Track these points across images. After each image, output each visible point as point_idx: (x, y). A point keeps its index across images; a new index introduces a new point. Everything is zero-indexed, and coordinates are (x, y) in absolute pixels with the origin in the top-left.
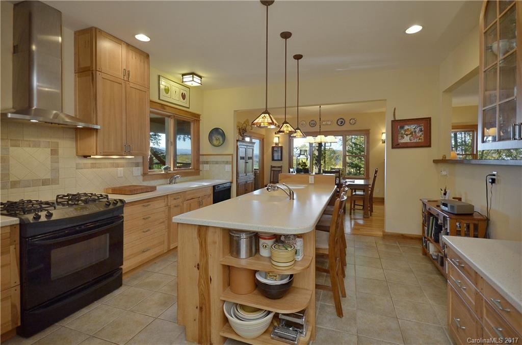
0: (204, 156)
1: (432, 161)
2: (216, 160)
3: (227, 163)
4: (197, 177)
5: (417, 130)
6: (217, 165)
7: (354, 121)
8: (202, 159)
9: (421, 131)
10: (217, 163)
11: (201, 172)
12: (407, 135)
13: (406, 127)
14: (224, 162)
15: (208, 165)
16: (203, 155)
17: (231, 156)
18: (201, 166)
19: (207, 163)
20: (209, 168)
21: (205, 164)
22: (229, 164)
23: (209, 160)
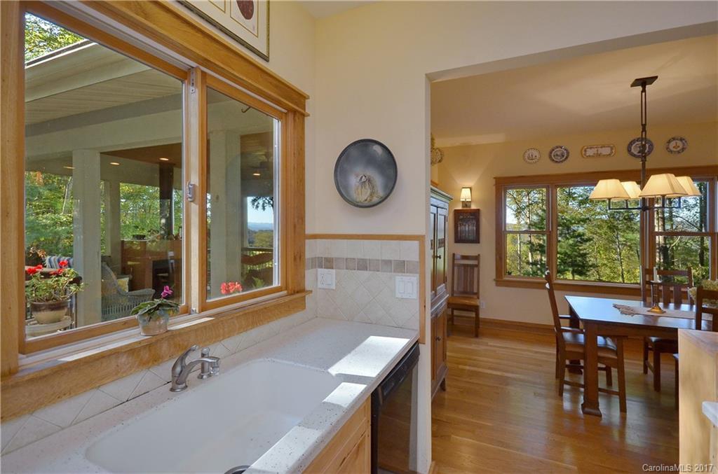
0: (319, 241)
2: (360, 256)
3: (401, 267)
4: (297, 317)
6: (366, 274)
8: (313, 250)
10: (363, 265)
11: (309, 299)
14: (388, 262)
15: (333, 271)
16: (315, 237)
17: (416, 244)
18: (309, 274)
19: (328, 263)
20: (336, 285)
21: (322, 267)
22: (410, 271)
23: (334, 254)
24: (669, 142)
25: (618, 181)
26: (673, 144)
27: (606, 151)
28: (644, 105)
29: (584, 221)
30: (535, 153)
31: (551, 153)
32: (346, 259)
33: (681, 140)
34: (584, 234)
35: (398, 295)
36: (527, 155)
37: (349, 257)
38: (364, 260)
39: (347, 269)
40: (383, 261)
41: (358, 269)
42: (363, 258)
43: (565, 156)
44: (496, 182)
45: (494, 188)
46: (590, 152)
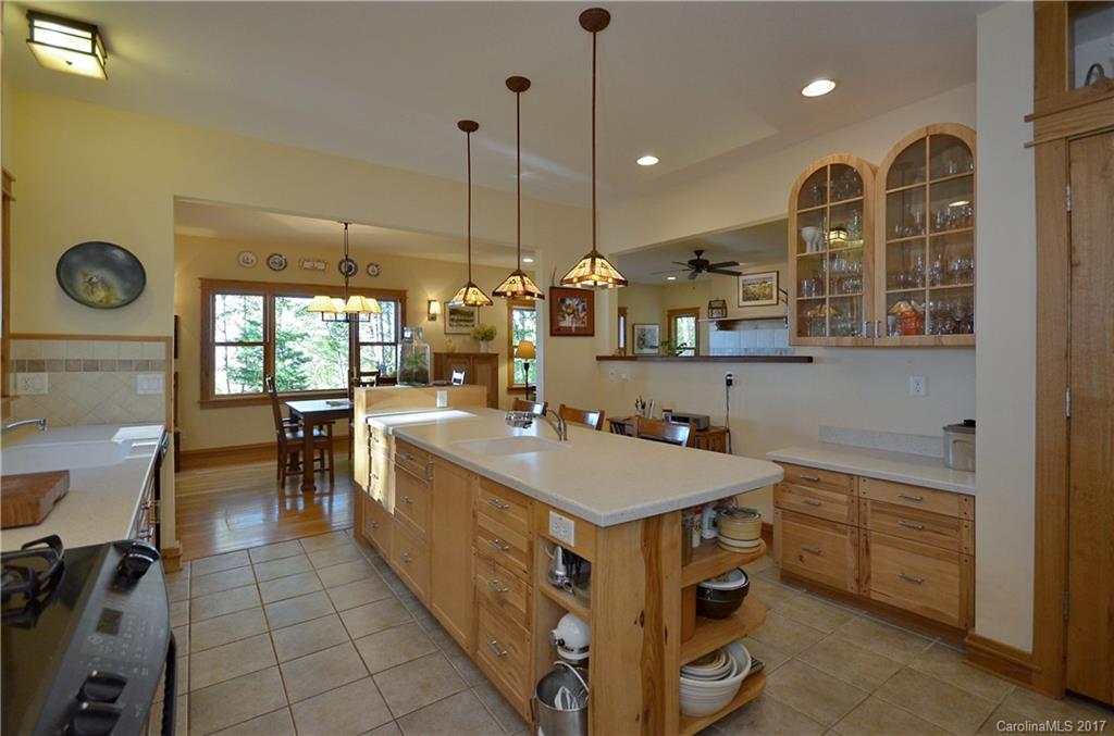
0: (17, 342)
1: (595, 359)
2: (87, 357)
5: (580, 307)
6: (96, 375)
7: (375, 269)
9: (584, 309)
10: (92, 366)
12: (569, 314)
13: (568, 302)
14: (127, 362)
15: (46, 374)
16: (13, 337)
17: (161, 344)
19: (37, 366)
20: (49, 390)
21: (24, 371)
22: (154, 369)
23: (45, 356)
24: (368, 266)
25: (328, 298)
26: (371, 268)
27: (321, 266)
28: (346, 236)
29: (302, 336)
30: (251, 257)
31: (269, 259)
32: (67, 361)
33: (377, 266)
34: (301, 353)
35: (140, 392)
36: (241, 259)
37: (69, 358)
38: (96, 361)
39: (67, 370)
40: (119, 361)
41: (85, 370)
42: (91, 358)
43: (283, 266)
44: (202, 283)
45: (199, 291)
46: (307, 265)
